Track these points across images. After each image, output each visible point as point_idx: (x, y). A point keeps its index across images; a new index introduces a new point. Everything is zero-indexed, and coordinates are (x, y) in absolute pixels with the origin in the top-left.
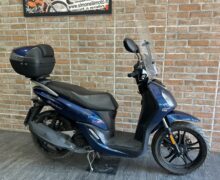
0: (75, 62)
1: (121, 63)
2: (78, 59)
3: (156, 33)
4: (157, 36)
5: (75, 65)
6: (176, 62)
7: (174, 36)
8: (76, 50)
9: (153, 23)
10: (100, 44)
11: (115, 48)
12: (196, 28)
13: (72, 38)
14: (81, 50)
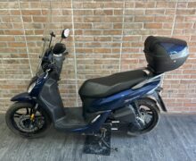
0: (32, 45)
1: (81, 45)
2: (35, 42)
3: (114, 15)
4: (115, 18)
5: (33, 48)
6: (133, 44)
7: (131, 19)
8: (31, 32)
9: (111, 5)
12: (151, 11)
13: (25, 20)
14: (37, 33)
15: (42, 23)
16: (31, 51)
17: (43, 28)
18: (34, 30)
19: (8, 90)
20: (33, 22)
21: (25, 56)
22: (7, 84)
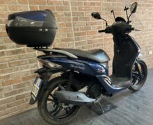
1: (78, 29)
3: (96, 6)
7: (106, 9)
10: (60, 14)
11: (72, 17)
19: (12, 86)
22: (11, 79)
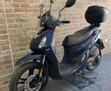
15: (20, 3)
16: (11, 27)
17: (20, 7)
18: (13, 8)
20: (12, 2)
21: (5, 32)
